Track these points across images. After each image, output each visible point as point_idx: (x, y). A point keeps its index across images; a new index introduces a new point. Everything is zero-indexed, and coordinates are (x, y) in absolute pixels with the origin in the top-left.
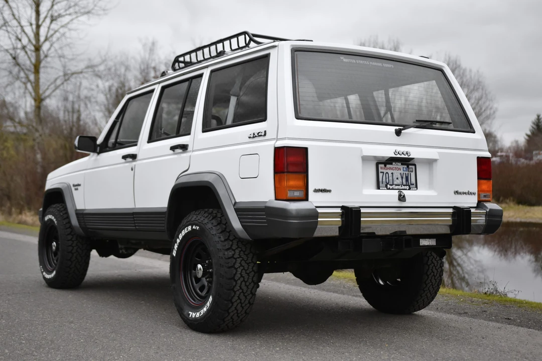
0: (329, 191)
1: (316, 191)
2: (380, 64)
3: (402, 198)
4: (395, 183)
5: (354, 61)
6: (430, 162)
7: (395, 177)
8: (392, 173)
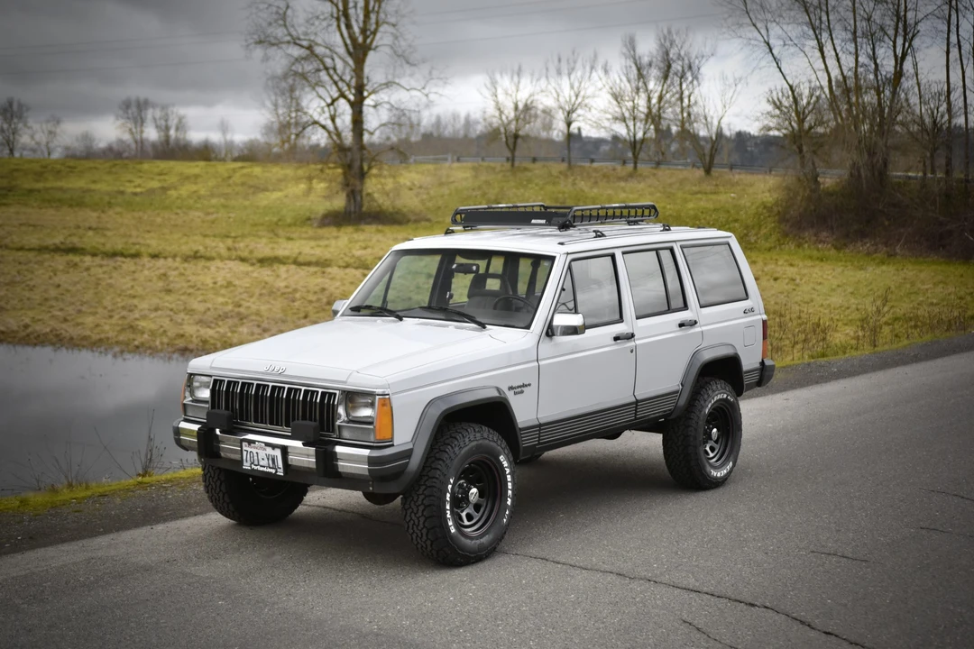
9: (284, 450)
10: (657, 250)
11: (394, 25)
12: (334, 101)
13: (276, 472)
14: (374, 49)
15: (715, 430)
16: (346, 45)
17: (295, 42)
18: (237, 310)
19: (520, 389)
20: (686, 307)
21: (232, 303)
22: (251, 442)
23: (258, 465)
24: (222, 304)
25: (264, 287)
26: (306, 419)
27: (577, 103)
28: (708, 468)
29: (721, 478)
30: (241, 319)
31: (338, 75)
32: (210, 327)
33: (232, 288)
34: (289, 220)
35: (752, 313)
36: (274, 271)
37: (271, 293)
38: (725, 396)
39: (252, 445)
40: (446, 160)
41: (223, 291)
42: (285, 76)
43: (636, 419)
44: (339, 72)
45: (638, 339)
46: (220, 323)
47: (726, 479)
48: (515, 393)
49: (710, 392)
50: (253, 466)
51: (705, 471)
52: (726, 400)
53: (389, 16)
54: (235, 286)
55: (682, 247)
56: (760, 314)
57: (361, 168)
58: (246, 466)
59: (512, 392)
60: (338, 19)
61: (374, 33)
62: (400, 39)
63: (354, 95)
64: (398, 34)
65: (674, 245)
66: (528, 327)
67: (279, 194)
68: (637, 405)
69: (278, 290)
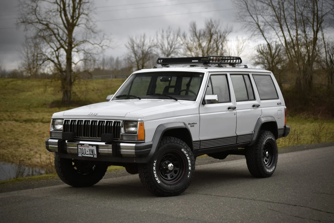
9: (97, 146)
10: (243, 75)
11: (87, 15)
12: (58, 49)
13: (94, 156)
14: (77, 26)
15: (267, 152)
16: (64, 24)
17: (40, 22)
18: (17, 141)
19: (192, 125)
20: (255, 99)
21: (14, 138)
22: (82, 145)
23: (85, 154)
24: (9, 139)
25: (29, 132)
26: (107, 133)
27: (171, 51)
28: (265, 168)
29: (270, 173)
30: (19, 145)
31: (60, 37)
32: (4, 149)
33: (13, 132)
34: (35, 105)
35: (280, 105)
36: (32, 125)
37: (32, 134)
38: (271, 138)
39: (83, 146)
40: (110, 77)
41: (9, 134)
42: (35, 38)
43: (237, 143)
44: (60, 36)
45: (237, 110)
46: (9, 147)
47: (272, 174)
48: (191, 126)
49: (265, 135)
50: (83, 155)
51: (264, 169)
52: (271, 139)
53: (84, 11)
54: (14, 131)
55: (253, 75)
56: (284, 106)
57: (70, 80)
58: (80, 155)
59: (190, 125)
60: (60, 12)
61: (78, 18)
62: (90, 21)
63: (67, 46)
64: (89, 19)
65: (249, 73)
66: (195, 100)
67: (30, 93)
68: (237, 138)
69: (36, 133)
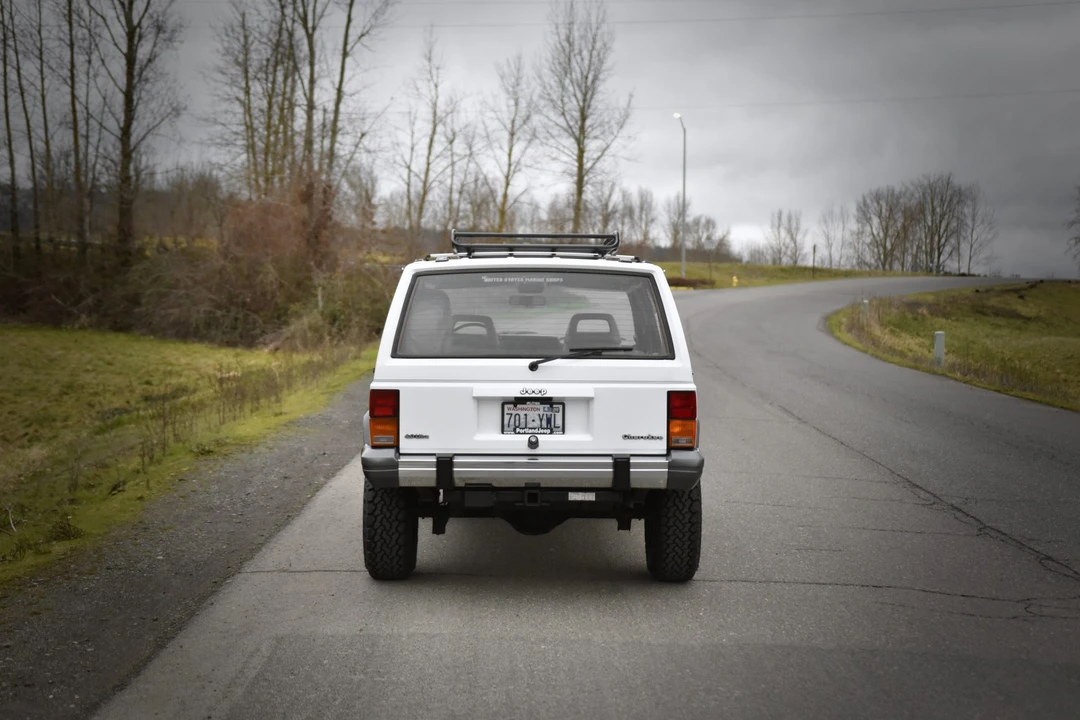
0: (426, 437)
1: (408, 437)
2: (541, 280)
3: (533, 444)
4: (530, 426)
5: (501, 280)
6: (588, 401)
7: (529, 419)
8: (526, 415)
